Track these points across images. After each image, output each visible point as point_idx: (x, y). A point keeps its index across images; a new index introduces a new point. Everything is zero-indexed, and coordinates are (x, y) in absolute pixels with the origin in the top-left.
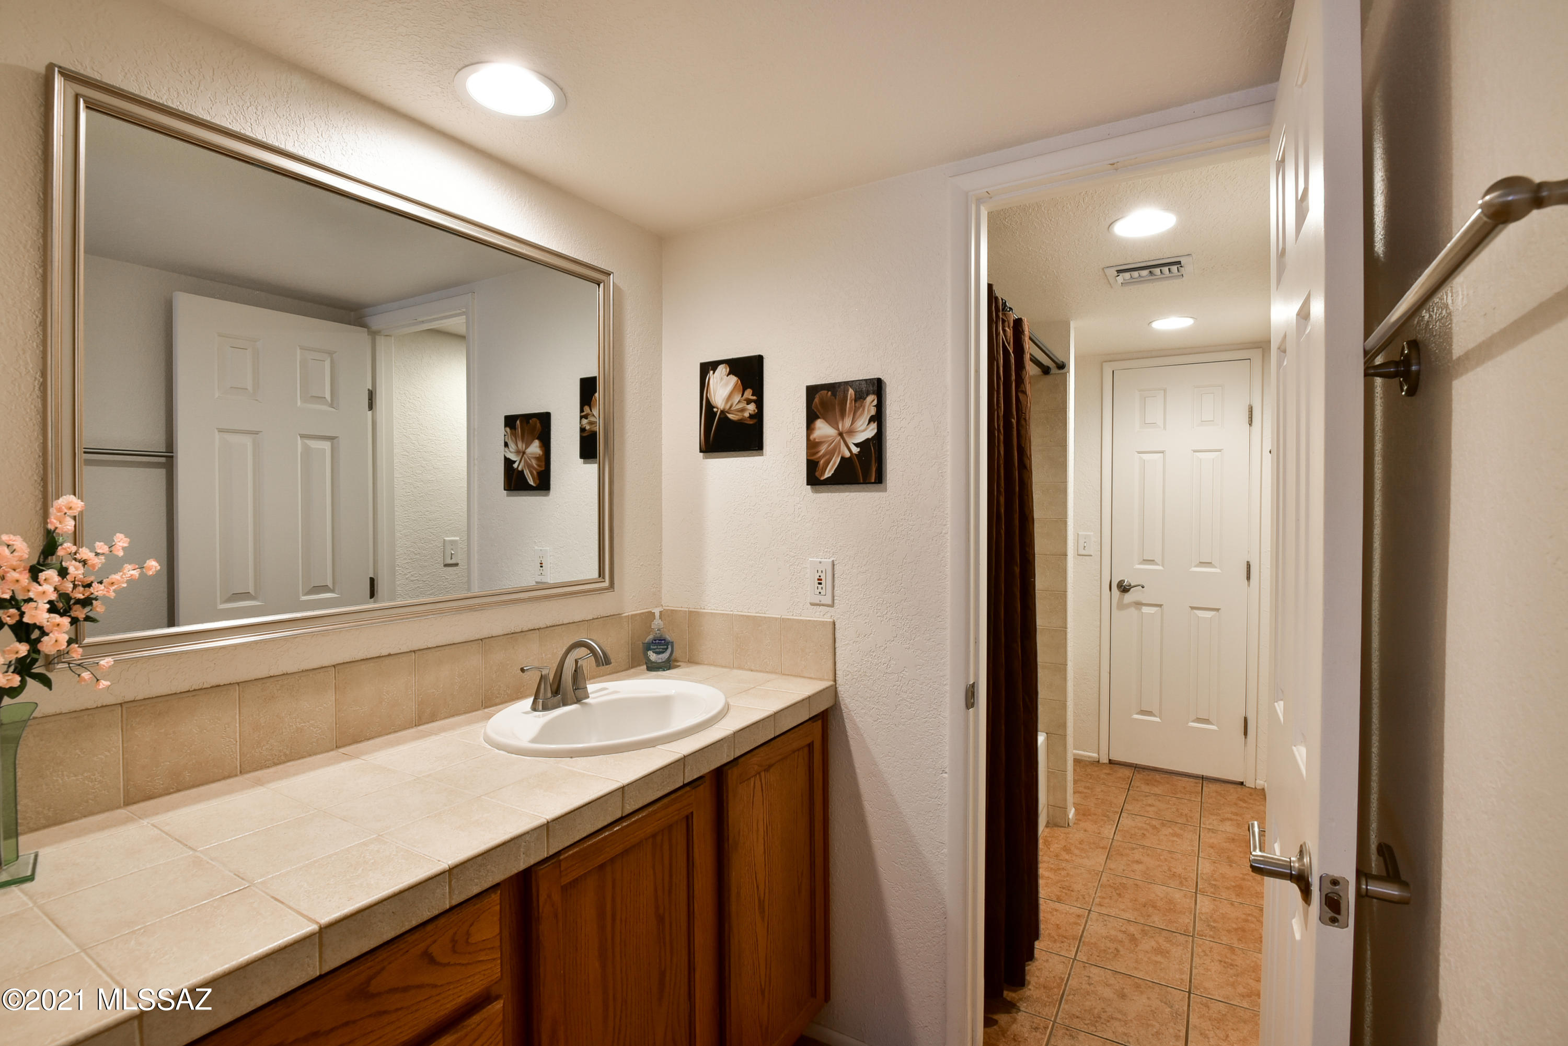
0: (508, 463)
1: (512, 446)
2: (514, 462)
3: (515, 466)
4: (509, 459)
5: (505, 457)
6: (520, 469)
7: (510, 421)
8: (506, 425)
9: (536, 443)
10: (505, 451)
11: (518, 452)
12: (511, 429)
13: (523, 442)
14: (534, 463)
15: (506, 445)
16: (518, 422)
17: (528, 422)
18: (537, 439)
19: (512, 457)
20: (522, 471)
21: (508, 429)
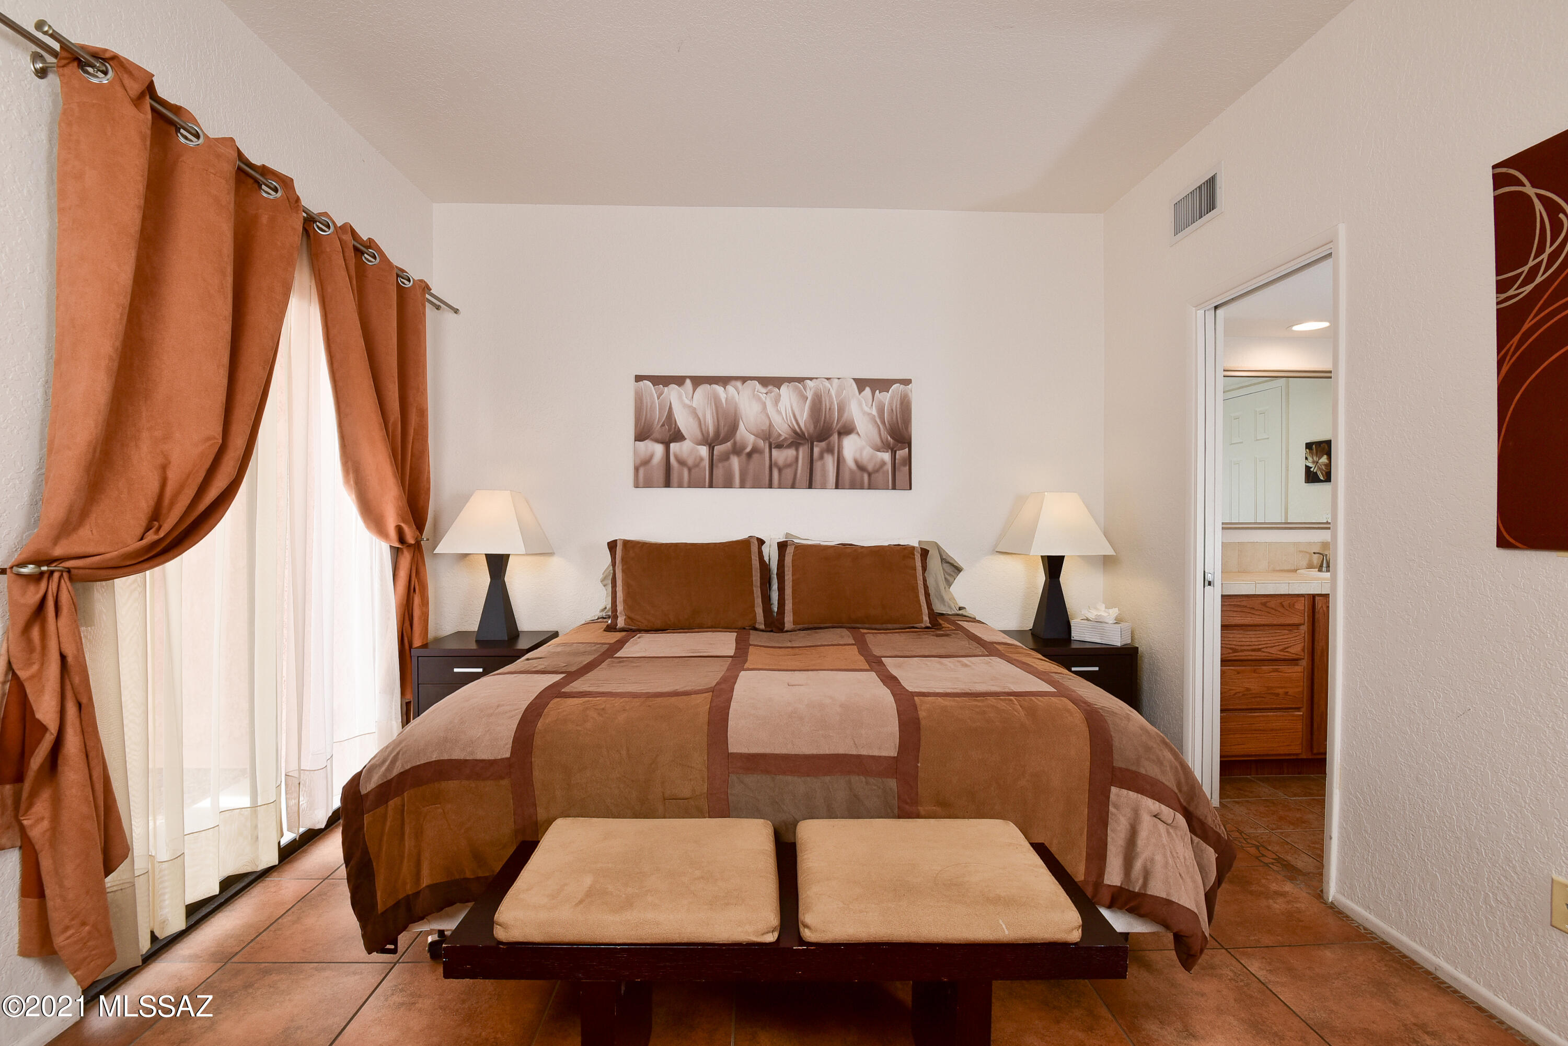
0: (1308, 468)
1: (1310, 459)
2: (1311, 468)
3: (1312, 469)
4: (1308, 466)
5: (1306, 466)
6: (1315, 471)
7: (1309, 446)
8: (1306, 448)
9: (1325, 457)
10: (1306, 462)
11: (1313, 462)
12: (1309, 449)
13: (1317, 457)
14: (1323, 467)
15: (1306, 458)
16: (1314, 446)
17: (1320, 446)
18: (1326, 454)
19: (1310, 465)
20: (1316, 472)
21: (1308, 450)
